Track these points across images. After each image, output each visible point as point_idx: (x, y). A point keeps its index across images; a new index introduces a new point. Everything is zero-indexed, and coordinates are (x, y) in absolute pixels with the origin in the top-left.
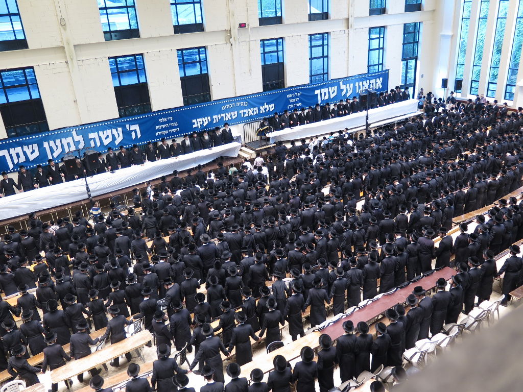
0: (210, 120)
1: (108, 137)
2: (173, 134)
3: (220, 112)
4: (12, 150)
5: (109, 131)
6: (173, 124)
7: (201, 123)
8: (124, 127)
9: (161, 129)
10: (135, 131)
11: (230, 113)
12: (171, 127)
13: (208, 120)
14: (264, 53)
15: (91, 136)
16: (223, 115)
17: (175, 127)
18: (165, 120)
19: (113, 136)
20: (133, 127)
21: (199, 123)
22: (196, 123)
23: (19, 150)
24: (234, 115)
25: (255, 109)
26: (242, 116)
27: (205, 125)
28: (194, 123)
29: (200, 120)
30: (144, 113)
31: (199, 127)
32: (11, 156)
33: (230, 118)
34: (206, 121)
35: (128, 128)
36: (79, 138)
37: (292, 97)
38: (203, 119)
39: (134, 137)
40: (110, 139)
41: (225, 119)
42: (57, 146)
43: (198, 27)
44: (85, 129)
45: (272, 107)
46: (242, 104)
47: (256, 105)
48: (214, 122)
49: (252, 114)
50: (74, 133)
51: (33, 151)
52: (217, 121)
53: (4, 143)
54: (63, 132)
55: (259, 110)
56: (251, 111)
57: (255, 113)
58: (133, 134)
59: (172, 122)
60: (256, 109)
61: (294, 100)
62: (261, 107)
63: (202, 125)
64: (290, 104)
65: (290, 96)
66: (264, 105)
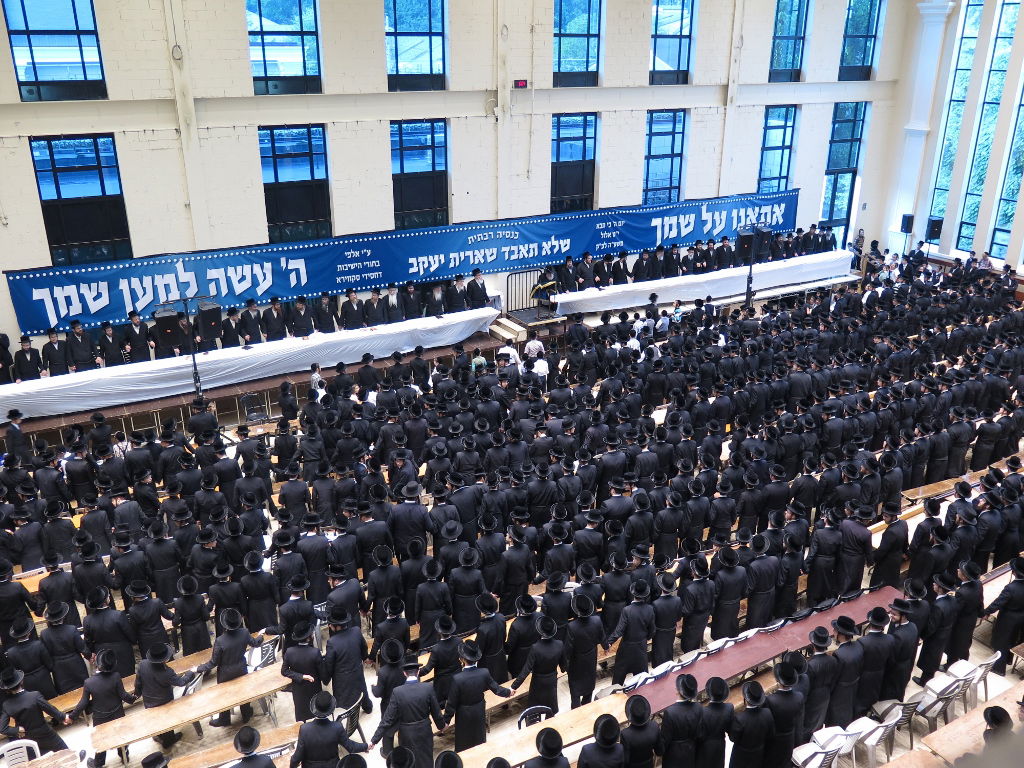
0: (443, 261)
1: (243, 278)
2: (370, 281)
3: (465, 247)
4: (57, 291)
5: (247, 268)
6: (371, 264)
7: (426, 265)
8: (276, 262)
9: (346, 271)
10: (297, 271)
11: (482, 251)
12: (367, 270)
13: (440, 261)
14: (559, 140)
15: (212, 274)
16: (469, 253)
17: (374, 269)
18: (358, 253)
19: (254, 277)
20: (293, 264)
21: (421, 265)
22: (415, 265)
23: (71, 290)
24: (491, 254)
25: (531, 246)
26: (507, 258)
27: (432, 269)
28: (412, 265)
29: (425, 259)
30: (318, 238)
31: (422, 273)
32: (55, 301)
33: (482, 261)
34: (435, 262)
35: (283, 264)
36: (188, 277)
37: (607, 229)
38: (431, 257)
39: (293, 282)
40: (247, 284)
41: (472, 262)
42: (144, 289)
43: (434, 82)
44: (201, 260)
45: (565, 245)
46: (508, 234)
47: (535, 238)
48: (452, 265)
49: (526, 256)
50: (180, 266)
51: (99, 296)
52: (458, 264)
53: (44, 275)
54: (158, 263)
55: (540, 248)
56: (523, 249)
57: (531, 255)
58: (293, 277)
59: (370, 259)
60: (535, 245)
61: (609, 235)
62: (544, 244)
63: (426, 270)
64: (602, 241)
65: (602, 225)
66: (550, 240)
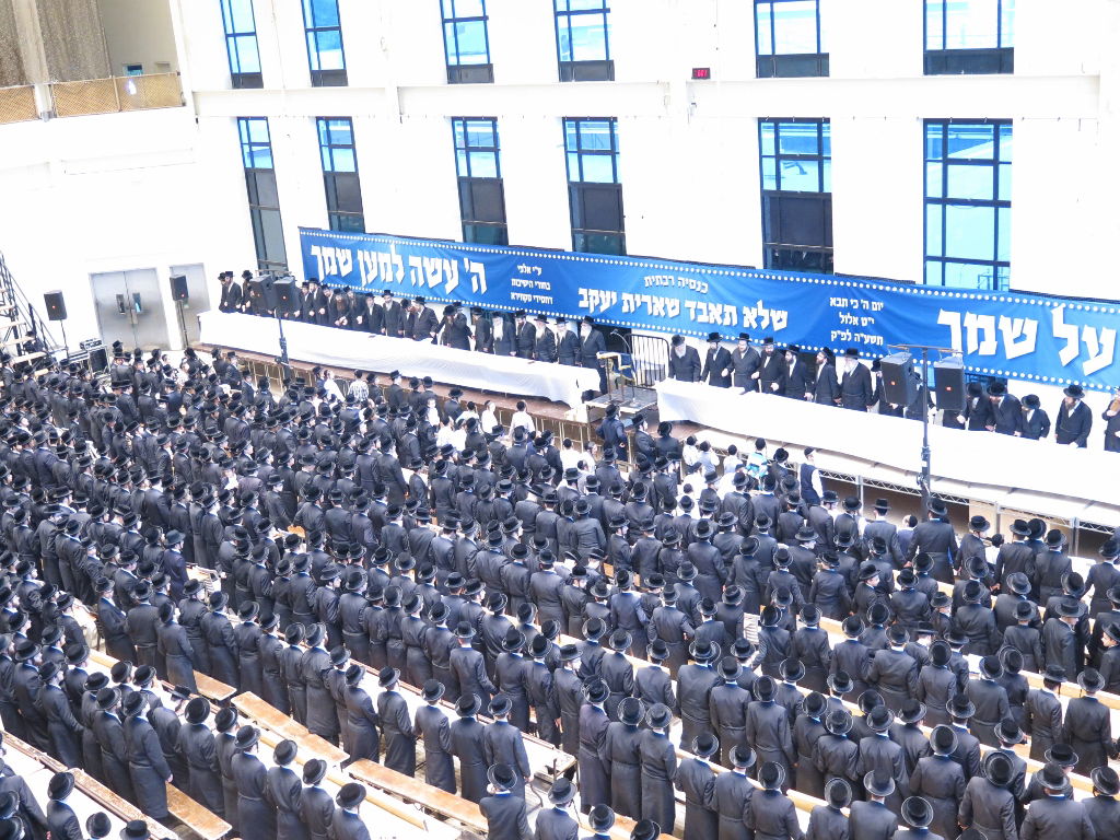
0: (614, 301)
1: (435, 272)
3: (639, 289)
5: (439, 261)
6: (543, 285)
7: (597, 302)
8: (461, 262)
9: (520, 286)
10: (477, 274)
11: (662, 299)
12: (536, 291)
13: (611, 300)
15: (414, 261)
16: (646, 298)
17: (544, 293)
18: (528, 270)
19: (444, 273)
20: (475, 267)
21: (591, 299)
22: (586, 297)
23: (333, 253)
24: (673, 307)
25: (727, 308)
26: (693, 317)
27: (603, 308)
28: (581, 297)
29: (595, 293)
31: (592, 310)
33: (663, 314)
34: (606, 300)
35: (467, 266)
36: (398, 260)
37: (849, 310)
38: (602, 292)
39: (475, 288)
40: (438, 279)
41: (650, 311)
45: (779, 319)
46: (692, 283)
47: (730, 298)
48: (625, 309)
49: (719, 322)
52: (633, 310)
55: (741, 316)
56: (716, 310)
57: (727, 322)
58: (474, 279)
59: (541, 279)
60: (733, 309)
61: (855, 321)
62: (746, 310)
63: (597, 307)
64: (843, 327)
65: (843, 302)
66: (756, 307)
